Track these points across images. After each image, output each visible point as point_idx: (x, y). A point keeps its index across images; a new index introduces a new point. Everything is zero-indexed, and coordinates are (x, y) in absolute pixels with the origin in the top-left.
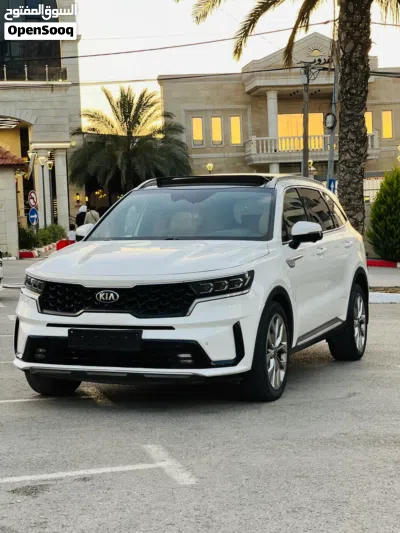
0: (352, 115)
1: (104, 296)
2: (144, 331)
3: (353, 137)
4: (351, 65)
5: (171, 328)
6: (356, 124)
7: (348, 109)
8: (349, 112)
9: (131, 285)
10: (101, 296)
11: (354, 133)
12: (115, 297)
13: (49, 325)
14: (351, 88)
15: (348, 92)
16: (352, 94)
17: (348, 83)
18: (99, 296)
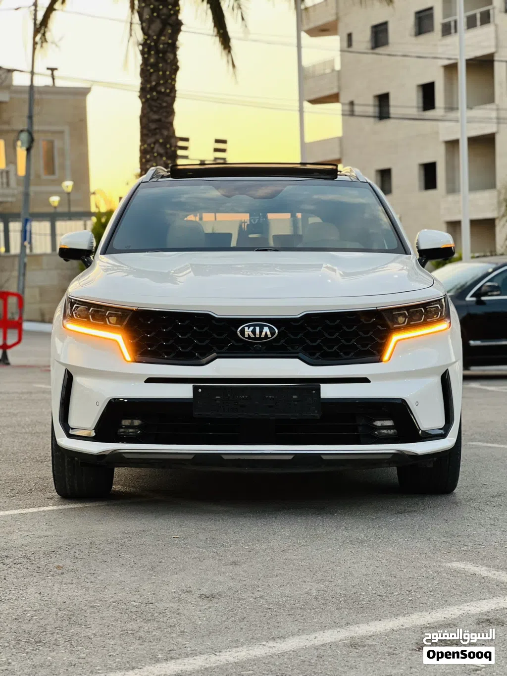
0: (159, 120)
1: (254, 332)
2: (323, 386)
3: (162, 151)
4: (158, 52)
5: (365, 380)
6: (165, 133)
7: (155, 112)
8: (156, 117)
9: (297, 314)
10: (248, 331)
11: (163, 145)
12: (273, 333)
13: (150, 380)
14: (158, 84)
15: (153, 89)
16: (159, 92)
17: (154, 77)
18: (243, 332)
